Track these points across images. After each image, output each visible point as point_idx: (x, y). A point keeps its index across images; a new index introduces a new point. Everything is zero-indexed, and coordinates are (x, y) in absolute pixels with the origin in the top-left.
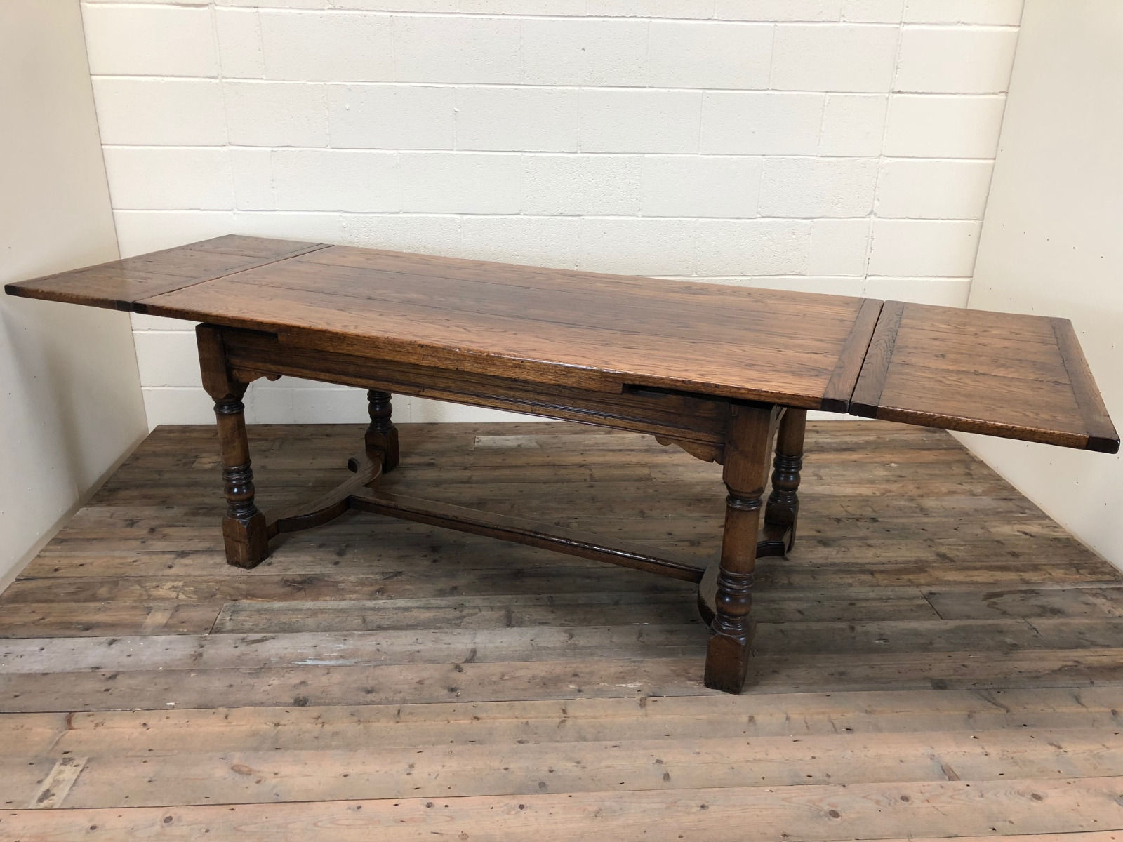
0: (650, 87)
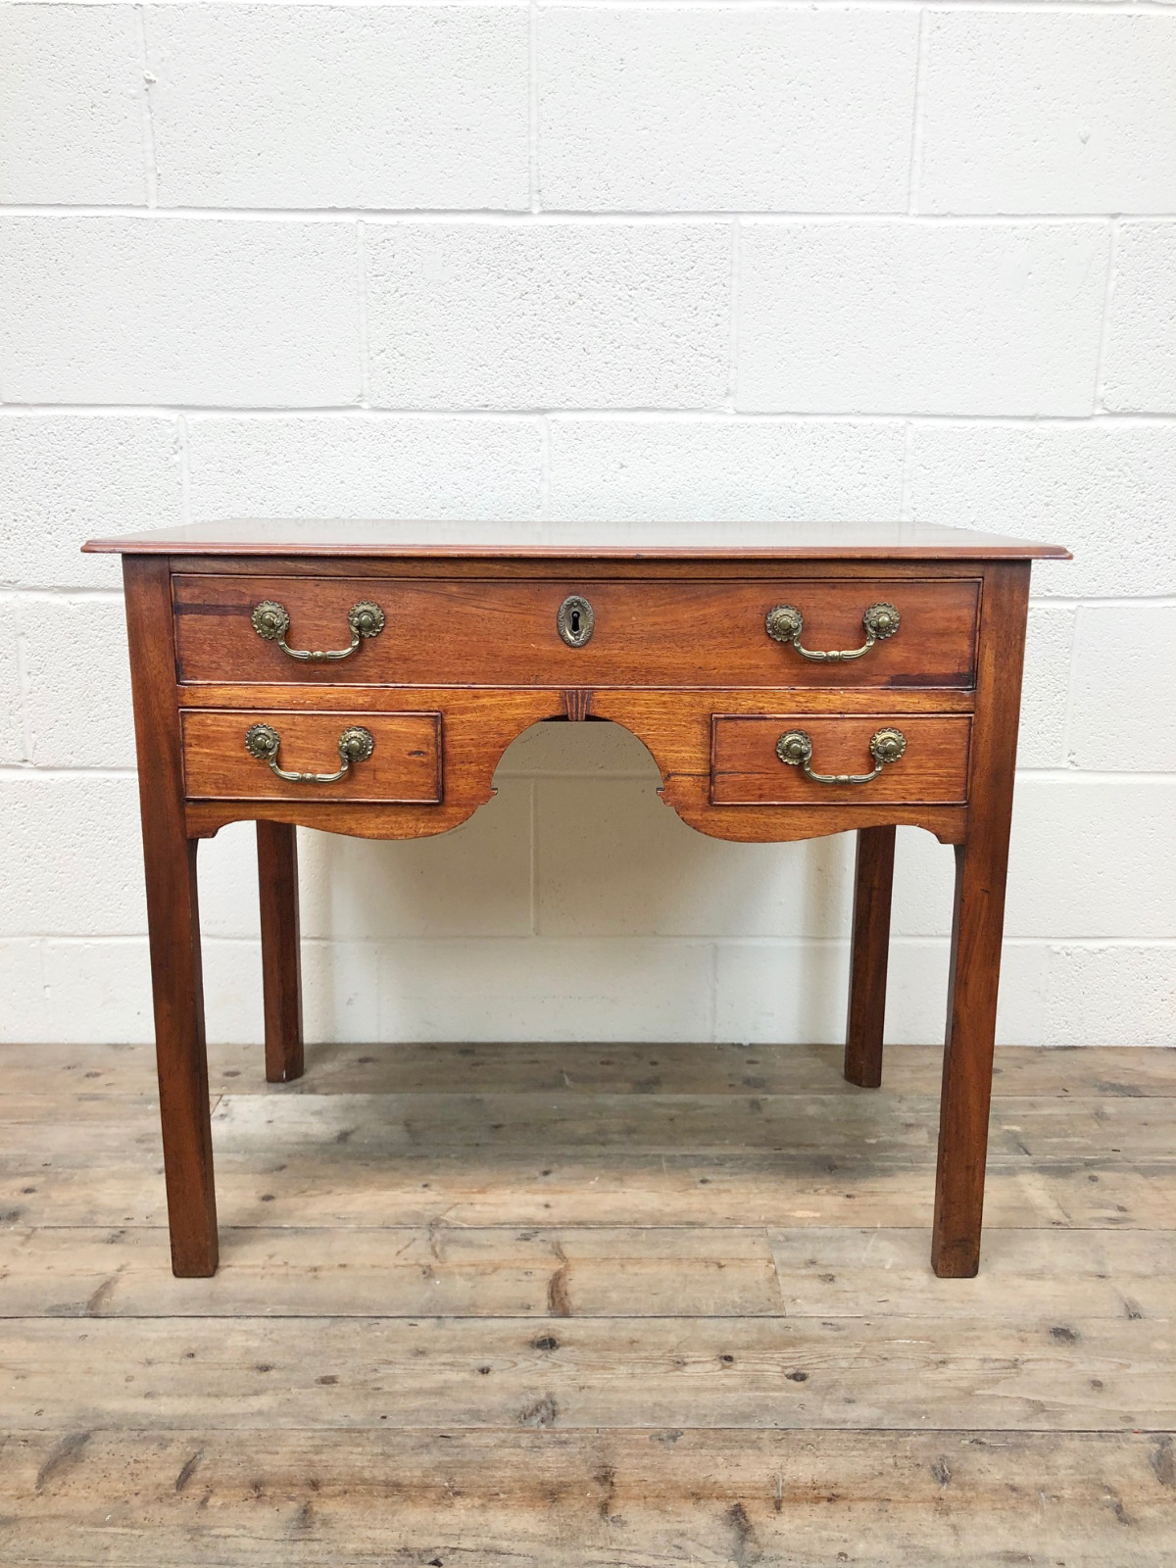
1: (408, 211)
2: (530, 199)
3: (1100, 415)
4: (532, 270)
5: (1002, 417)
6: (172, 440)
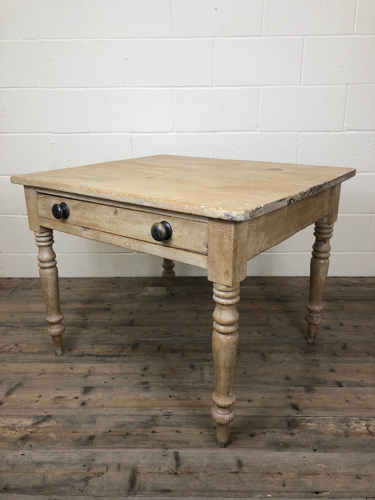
1: (185, 86)
2: (213, 83)
3: (344, 130)
4: (213, 99)
5: (321, 131)
6: (130, 140)
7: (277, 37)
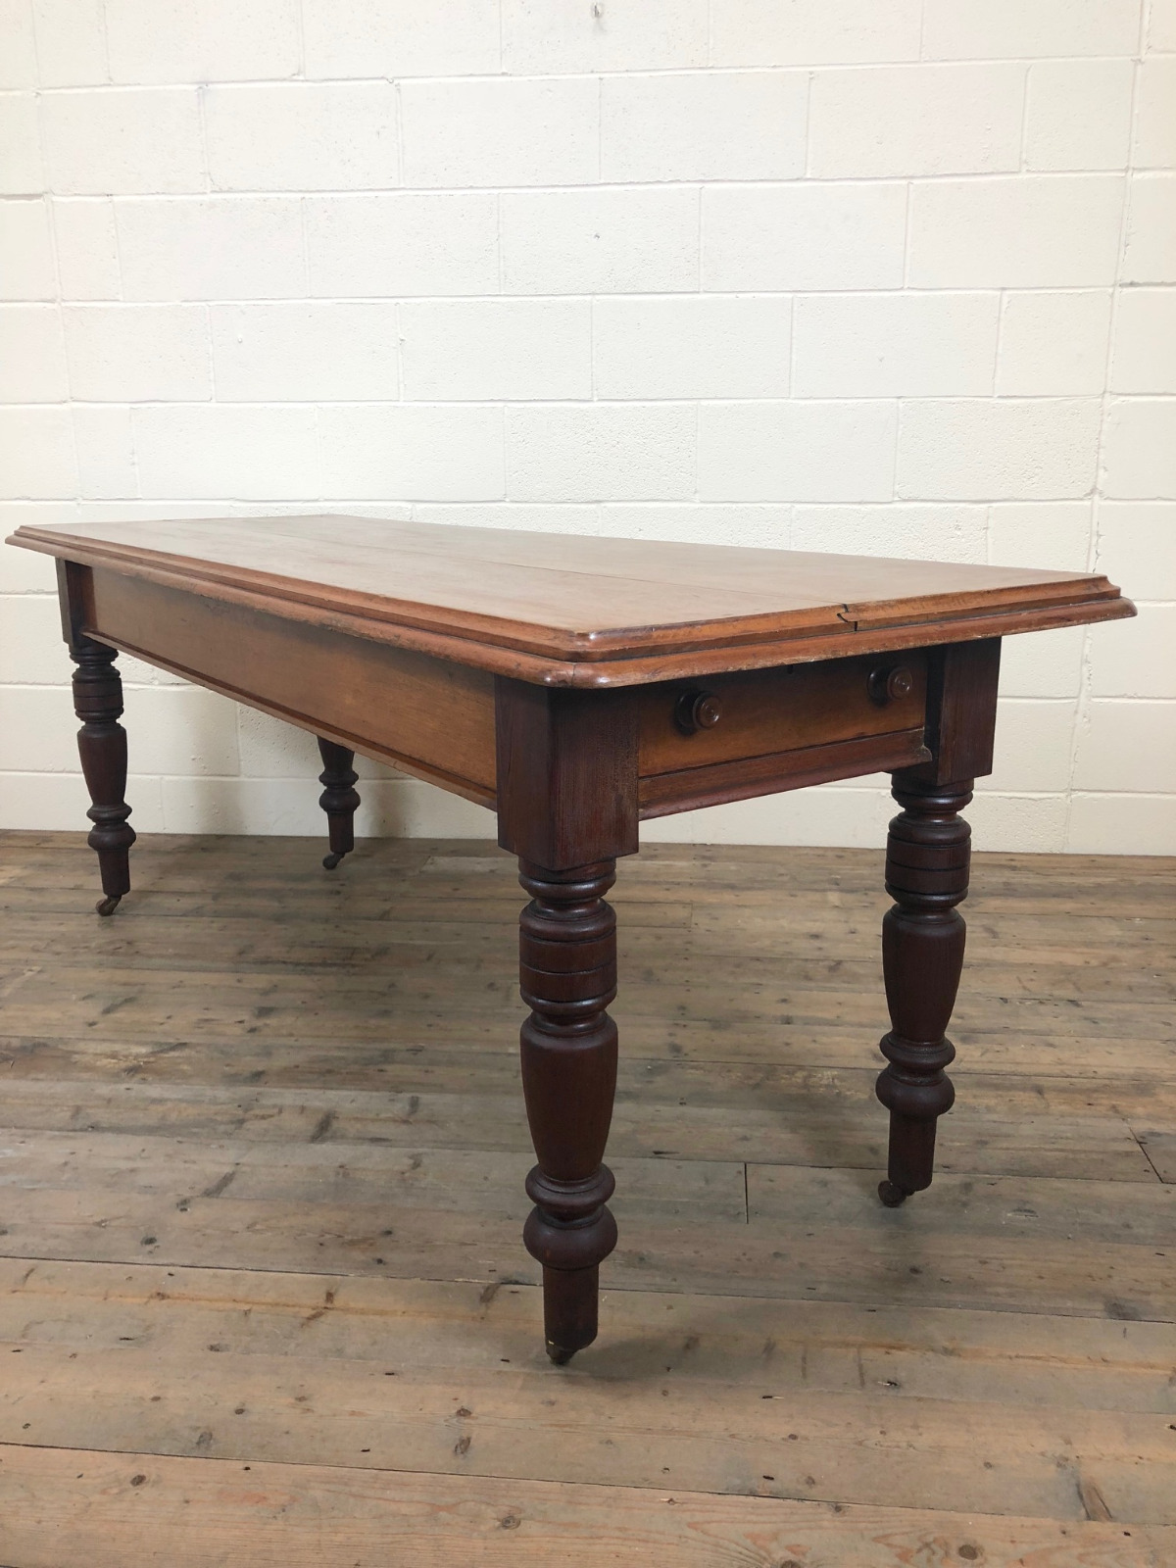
0: (706, 292)
7: (733, 296)
